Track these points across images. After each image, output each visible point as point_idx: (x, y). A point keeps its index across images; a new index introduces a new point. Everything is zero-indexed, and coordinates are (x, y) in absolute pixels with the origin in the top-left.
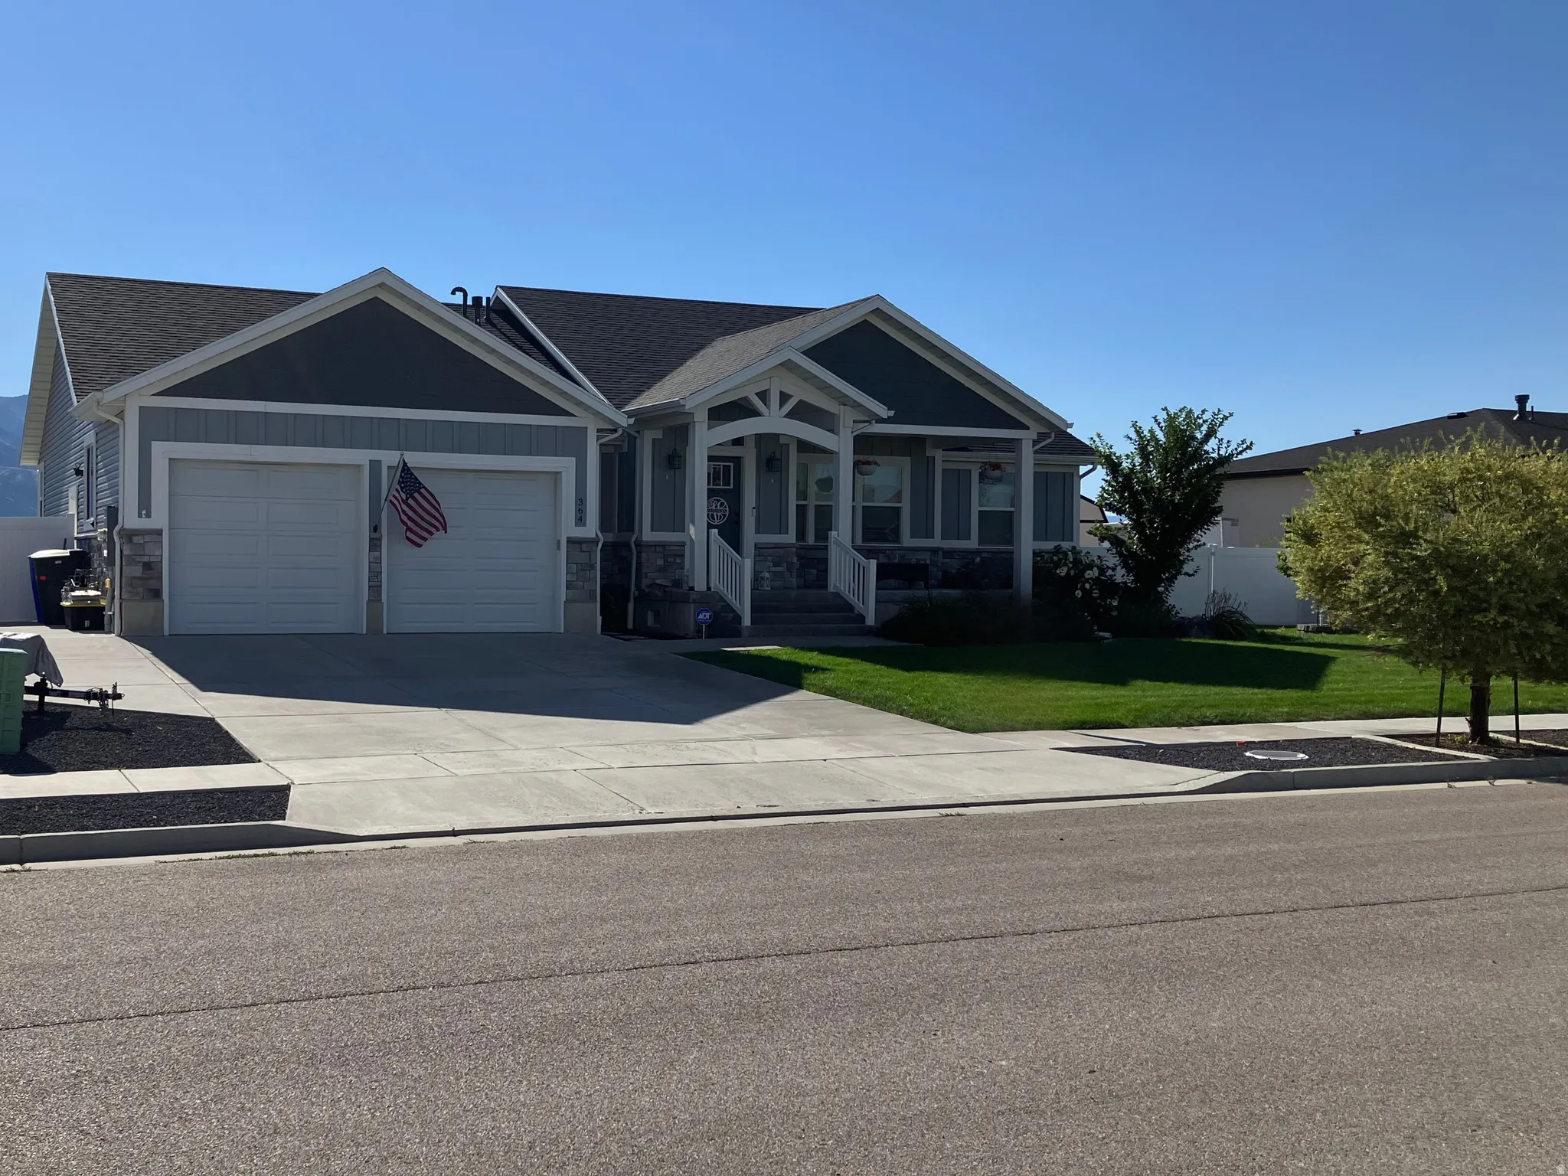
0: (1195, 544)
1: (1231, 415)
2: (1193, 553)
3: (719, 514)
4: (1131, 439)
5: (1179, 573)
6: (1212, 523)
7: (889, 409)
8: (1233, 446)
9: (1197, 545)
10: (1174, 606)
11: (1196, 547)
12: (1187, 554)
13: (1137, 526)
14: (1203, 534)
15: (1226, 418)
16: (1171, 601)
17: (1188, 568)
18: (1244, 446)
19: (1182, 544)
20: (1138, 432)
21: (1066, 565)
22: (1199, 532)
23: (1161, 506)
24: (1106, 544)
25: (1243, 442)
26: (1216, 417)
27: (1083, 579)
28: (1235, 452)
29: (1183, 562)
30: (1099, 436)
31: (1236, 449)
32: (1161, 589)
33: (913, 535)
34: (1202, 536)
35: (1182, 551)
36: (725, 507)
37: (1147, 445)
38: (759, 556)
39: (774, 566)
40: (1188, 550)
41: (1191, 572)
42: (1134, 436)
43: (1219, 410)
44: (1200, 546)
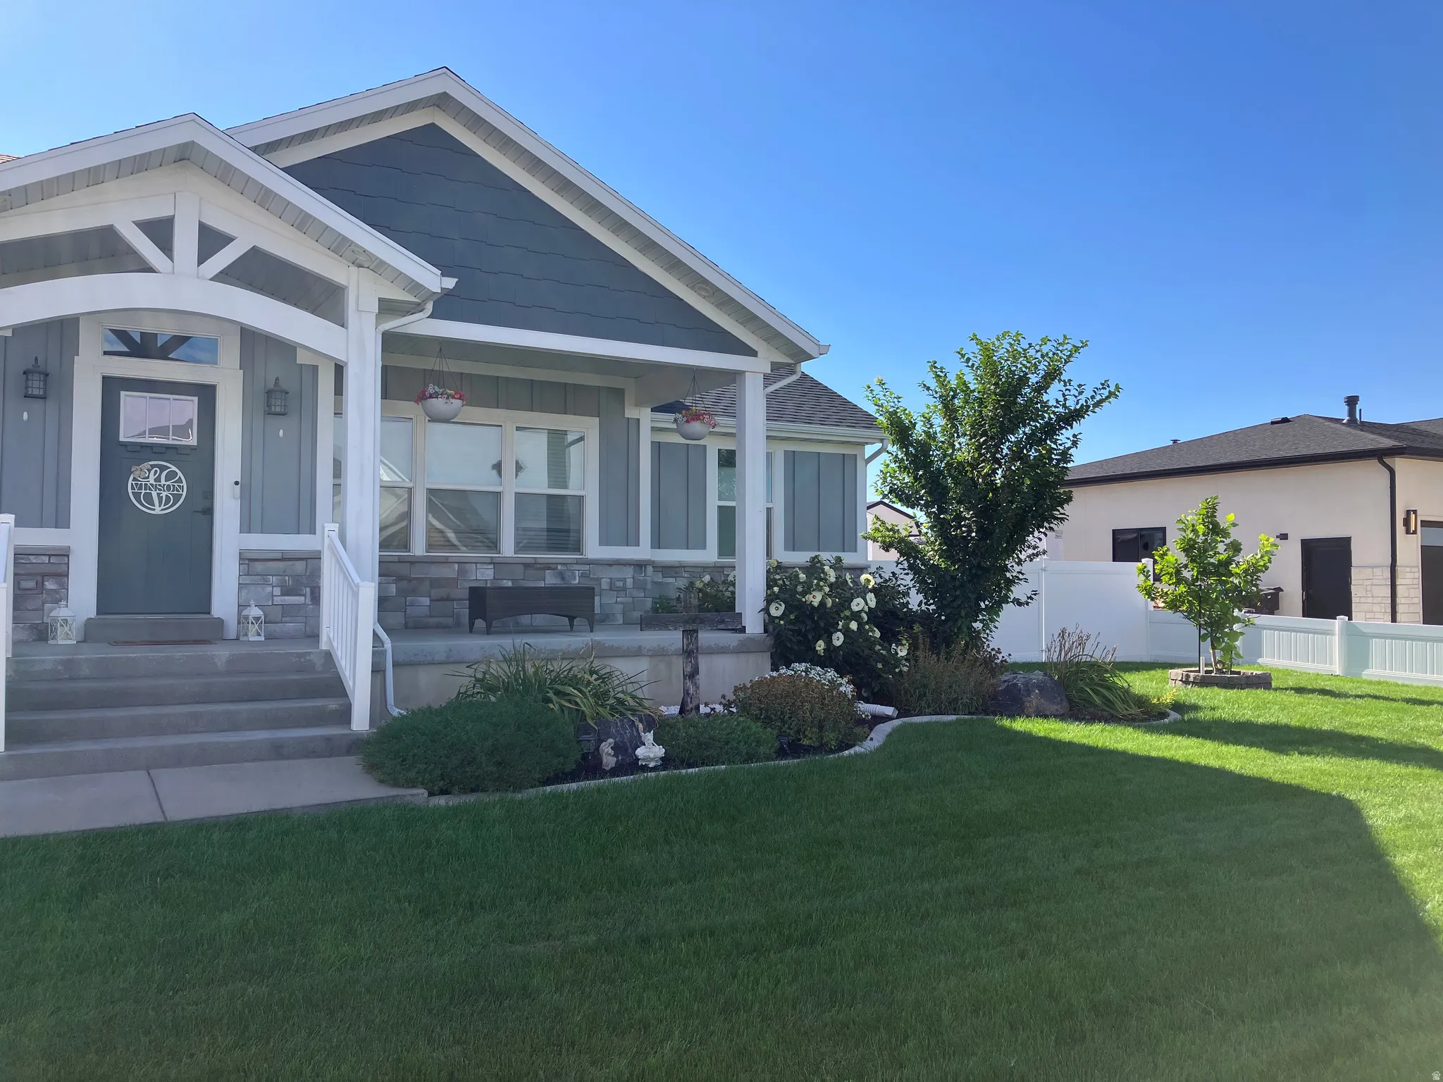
0: (1030, 551)
1: (1085, 345)
2: (1026, 567)
3: (164, 494)
4: (928, 389)
5: (1005, 600)
6: (1057, 519)
7: (443, 275)
8: (1088, 393)
9: (1033, 554)
10: (999, 651)
11: (1031, 557)
12: (1017, 568)
13: (940, 526)
14: (1042, 536)
15: (1077, 349)
16: (994, 644)
17: (1018, 591)
18: (1106, 393)
19: (1010, 552)
20: (941, 379)
21: (820, 589)
22: (1036, 534)
23: (975, 493)
24: (894, 554)
25: (1104, 385)
26: (1060, 348)
27: (847, 613)
28: (1090, 402)
29: (1010, 583)
30: (882, 384)
31: (1093, 397)
32: (978, 625)
33: (605, 540)
34: (1040, 539)
35: (1009, 563)
36: (180, 480)
37: (954, 397)
38: (248, 574)
39: (283, 594)
40: (1020, 563)
41: (1023, 599)
42: (933, 384)
43: (1065, 337)
44: (1037, 555)
